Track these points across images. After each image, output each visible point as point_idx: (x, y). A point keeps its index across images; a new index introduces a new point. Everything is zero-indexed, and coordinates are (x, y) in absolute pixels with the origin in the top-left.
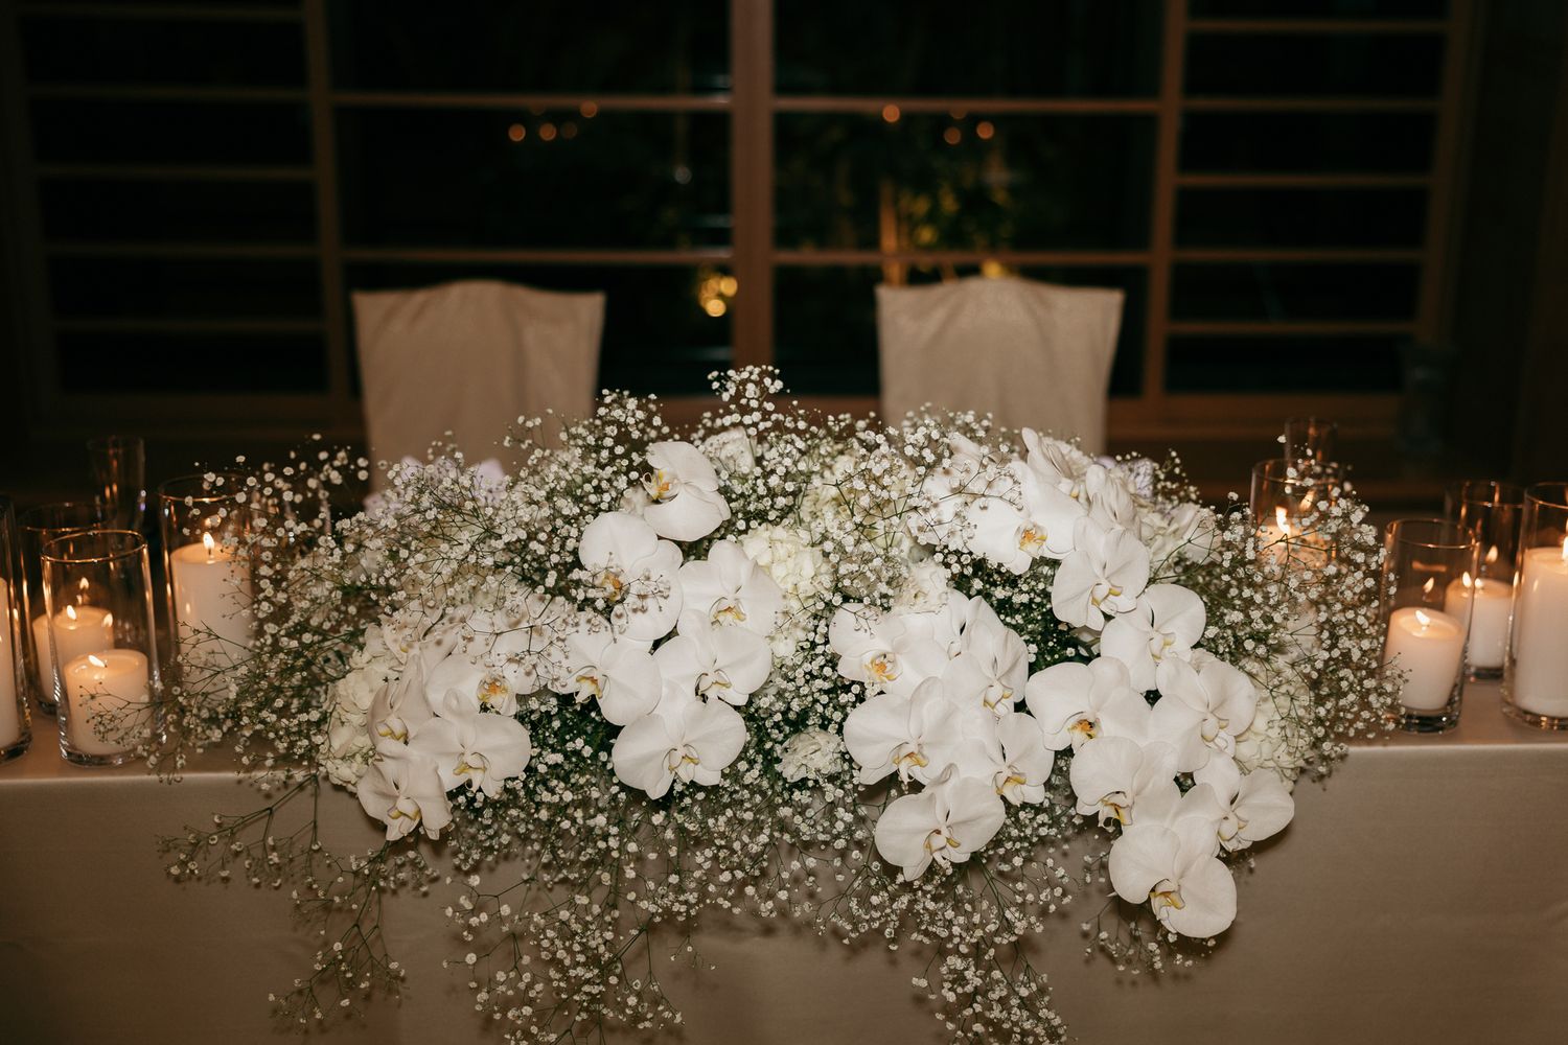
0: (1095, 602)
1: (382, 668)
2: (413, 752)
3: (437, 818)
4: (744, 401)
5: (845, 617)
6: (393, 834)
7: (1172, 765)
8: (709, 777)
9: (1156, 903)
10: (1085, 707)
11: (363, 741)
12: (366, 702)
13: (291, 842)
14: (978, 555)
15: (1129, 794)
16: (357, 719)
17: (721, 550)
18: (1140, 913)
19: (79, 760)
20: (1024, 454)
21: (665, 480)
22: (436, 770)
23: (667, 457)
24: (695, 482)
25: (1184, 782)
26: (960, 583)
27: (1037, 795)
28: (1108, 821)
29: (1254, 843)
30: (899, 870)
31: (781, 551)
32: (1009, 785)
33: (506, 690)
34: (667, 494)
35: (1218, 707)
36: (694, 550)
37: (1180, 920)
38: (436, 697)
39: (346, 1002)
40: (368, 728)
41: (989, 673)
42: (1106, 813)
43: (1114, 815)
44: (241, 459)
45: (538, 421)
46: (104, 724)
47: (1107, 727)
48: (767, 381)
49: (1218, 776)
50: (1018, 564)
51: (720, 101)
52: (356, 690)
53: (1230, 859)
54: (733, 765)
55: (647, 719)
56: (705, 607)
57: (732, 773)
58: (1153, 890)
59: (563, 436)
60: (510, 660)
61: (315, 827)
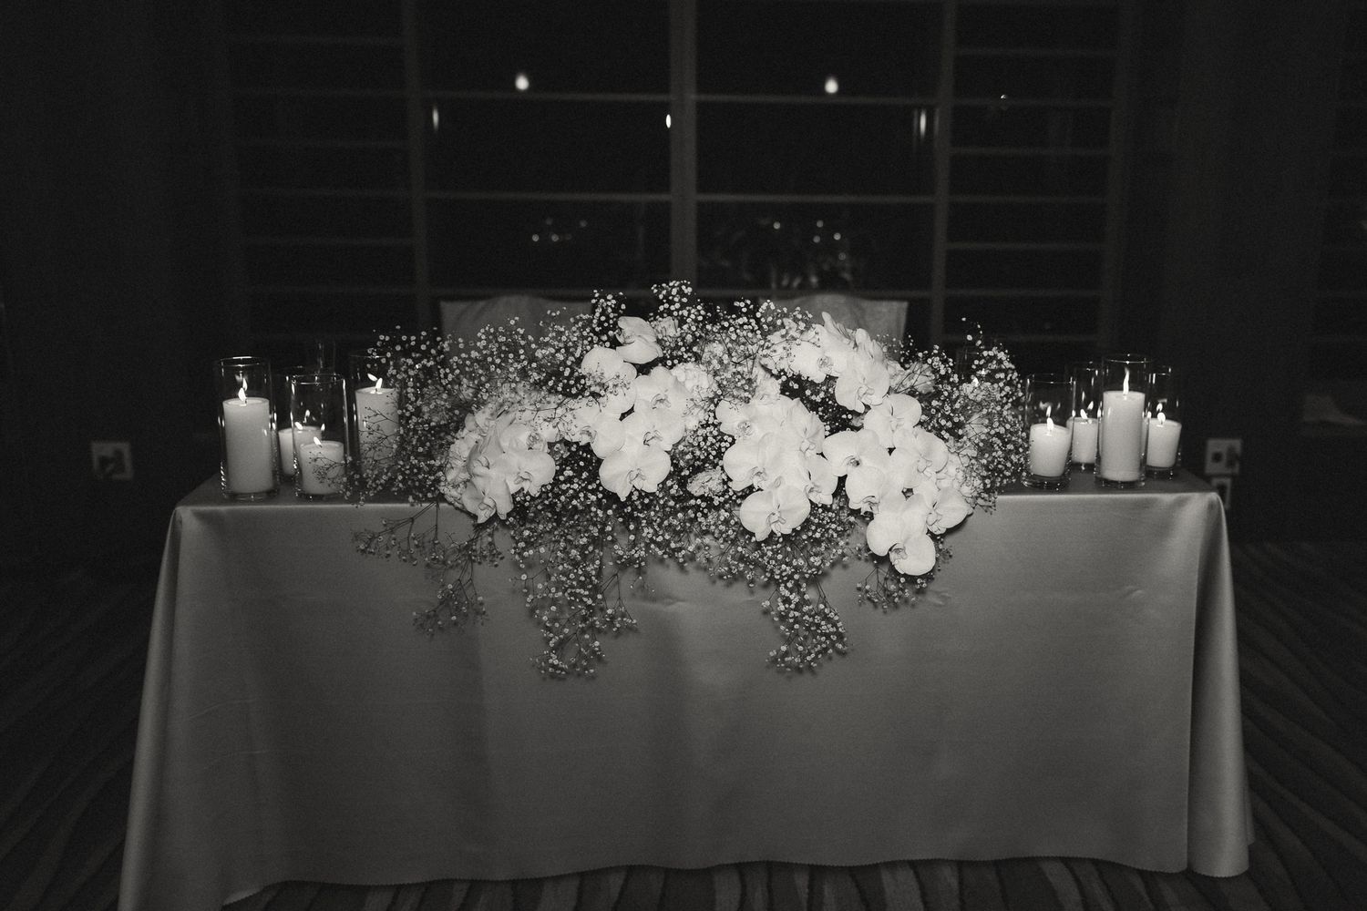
0: (860, 398)
1: (475, 436)
2: (493, 472)
3: (505, 507)
4: (671, 298)
5: (724, 404)
6: (481, 520)
7: (901, 482)
8: (651, 486)
9: (893, 556)
10: (854, 454)
11: (465, 476)
12: (466, 454)
13: (424, 536)
14: (796, 372)
15: (877, 497)
16: (460, 463)
17: (659, 371)
18: (884, 560)
19: (305, 497)
20: (822, 323)
21: (627, 335)
22: (505, 481)
23: (630, 325)
24: (645, 336)
25: (908, 492)
26: (785, 389)
27: (828, 500)
28: (866, 513)
29: (947, 529)
30: (752, 534)
31: (690, 375)
32: (814, 493)
33: (542, 441)
34: (628, 341)
35: (927, 456)
36: (643, 369)
37: (906, 565)
38: (505, 444)
39: (454, 618)
40: (467, 468)
41: (802, 435)
42: (865, 508)
43: (870, 510)
44: (398, 327)
45: (558, 313)
46: (322, 474)
47: (865, 461)
48: (684, 287)
49: (926, 490)
50: (818, 377)
51: (664, 197)
52: (462, 447)
53: (933, 537)
54: (664, 483)
55: (617, 452)
56: (650, 398)
57: (663, 486)
58: (890, 550)
59: (572, 320)
60: (545, 420)
61: (437, 528)
